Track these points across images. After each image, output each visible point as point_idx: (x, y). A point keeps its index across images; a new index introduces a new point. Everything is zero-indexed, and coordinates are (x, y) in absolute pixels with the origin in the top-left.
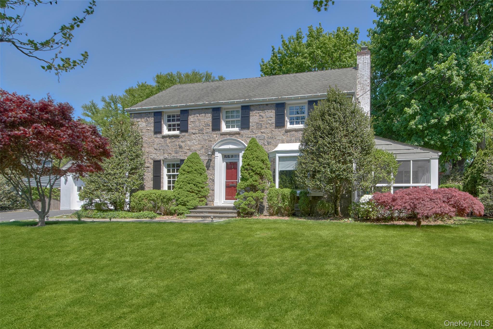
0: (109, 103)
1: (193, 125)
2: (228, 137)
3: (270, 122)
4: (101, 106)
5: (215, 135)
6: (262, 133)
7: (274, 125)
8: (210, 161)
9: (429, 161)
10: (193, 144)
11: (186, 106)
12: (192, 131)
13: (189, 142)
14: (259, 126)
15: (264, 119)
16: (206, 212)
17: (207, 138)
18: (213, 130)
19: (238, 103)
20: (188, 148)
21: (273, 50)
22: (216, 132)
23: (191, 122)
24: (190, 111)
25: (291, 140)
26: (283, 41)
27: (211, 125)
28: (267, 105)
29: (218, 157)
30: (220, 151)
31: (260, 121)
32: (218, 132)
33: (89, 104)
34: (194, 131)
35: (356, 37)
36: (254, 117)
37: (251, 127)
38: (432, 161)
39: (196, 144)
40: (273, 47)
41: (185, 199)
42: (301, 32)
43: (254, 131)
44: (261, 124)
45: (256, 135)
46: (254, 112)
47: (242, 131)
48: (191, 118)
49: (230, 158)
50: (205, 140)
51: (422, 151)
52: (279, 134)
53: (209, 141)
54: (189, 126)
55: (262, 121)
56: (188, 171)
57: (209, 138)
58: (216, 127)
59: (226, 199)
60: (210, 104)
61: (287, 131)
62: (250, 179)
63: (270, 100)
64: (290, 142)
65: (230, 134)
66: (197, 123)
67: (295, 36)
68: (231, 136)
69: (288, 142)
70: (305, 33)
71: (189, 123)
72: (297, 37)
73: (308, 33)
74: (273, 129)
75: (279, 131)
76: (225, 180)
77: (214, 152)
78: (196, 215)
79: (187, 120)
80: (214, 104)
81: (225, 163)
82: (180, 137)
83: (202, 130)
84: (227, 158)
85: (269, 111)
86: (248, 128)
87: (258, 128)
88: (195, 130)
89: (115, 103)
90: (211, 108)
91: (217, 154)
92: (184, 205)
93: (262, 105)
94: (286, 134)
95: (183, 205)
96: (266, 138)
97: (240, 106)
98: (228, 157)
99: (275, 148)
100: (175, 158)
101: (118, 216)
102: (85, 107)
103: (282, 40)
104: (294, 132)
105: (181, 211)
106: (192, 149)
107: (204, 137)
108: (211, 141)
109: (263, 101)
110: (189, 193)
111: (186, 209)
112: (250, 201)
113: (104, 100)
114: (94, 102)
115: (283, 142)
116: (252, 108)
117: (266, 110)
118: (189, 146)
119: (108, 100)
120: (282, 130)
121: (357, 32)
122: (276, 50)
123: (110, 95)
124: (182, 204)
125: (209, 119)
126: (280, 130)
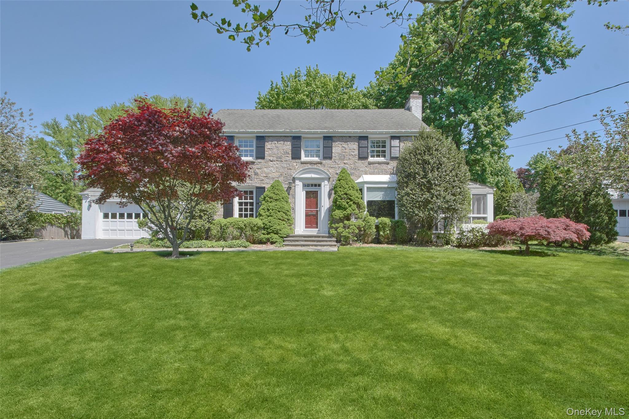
0: (74, 123)
1: (270, 152)
2: (310, 166)
3: (353, 153)
4: (64, 124)
5: (295, 163)
6: (345, 164)
7: (357, 157)
8: (289, 188)
9: (485, 195)
10: (270, 171)
11: (264, 132)
12: (269, 158)
13: (265, 169)
14: (342, 157)
15: (347, 151)
16: (302, 241)
17: (285, 166)
18: (293, 158)
19: (321, 133)
20: (265, 175)
21: (271, 85)
22: (297, 161)
23: (267, 149)
24: (266, 138)
25: (374, 172)
26: (282, 78)
27: (290, 153)
28: (350, 137)
29: (299, 185)
30: (300, 179)
31: (342, 152)
32: (299, 161)
33: (50, 122)
34: (271, 158)
35: (352, 82)
36: (337, 148)
37: (333, 158)
38: (488, 195)
39: (273, 171)
40: (272, 82)
41: (278, 228)
42: (300, 71)
43: (337, 161)
44: (344, 155)
45: (339, 166)
46: (337, 143)
47: (324, 161)
48: (268, 145)
49: (310, 187)
50: (284, 168)
51: (480, 187)
52: (362, 165)
53: (288, 169)
54: (266, 152)
55: (345, 152)
56: (276, 199)
57: (288, 166)
58: (296, 156)
59: (306, 227)
60: (292, 132)
61: (370, 163)
62: (349, 208)
63: (355, 133)
64: (373, 174)
65: (311, 163)
66: (275, 151)
67: (293, 74)
68: (312, 165)
69: (371, 174)
70: (303, 72)
71: (266, 150)
72: (296, 75)
73: (306, 73)
74: (356, 161)
75: (362, 163)
76: (305, 209)
77: (294, 179)
78: (290, 243)
79: (264, 147)
80: (295, 133)
81: (305, 192)
82: (255, 164)
83: (280, 158)
84: (307, 187)
85: (352, 143)
86: (330, 158)
87: (340, 159)
88: (273, 157)
89: (81, 122)
90: (291, 136)
91: (297, 182)
92: (277, 233)
93: (344, 136)
94: (369, 166)
95: (275, 234)
96: (349, 169)
97: (322, 136)
98: (308, 185)
99: (358, 179)
100: (250, 185)
101: (205, 246)
102: (47, 125)
103: (282, 76)
104: (377, 165)
105: (274, 240)
106: (270, 176)
107: (282, 165)
108: (291, 169)
109: (348, 133)
110: (280, 221)
111: (278, 238)
112: (353, 230)
113: (68, 118)
114: (57, 120)
115: (366, 174)
116: (334, 139)
117: (349, 142)
118: (265, 173)
119: (73, 119)
120: (366, 162)
121: (354, 77)
122: (274, 85)
123: (76, 114)
124: (275, 232)
125: (288, 147)
126: (363, 161)
